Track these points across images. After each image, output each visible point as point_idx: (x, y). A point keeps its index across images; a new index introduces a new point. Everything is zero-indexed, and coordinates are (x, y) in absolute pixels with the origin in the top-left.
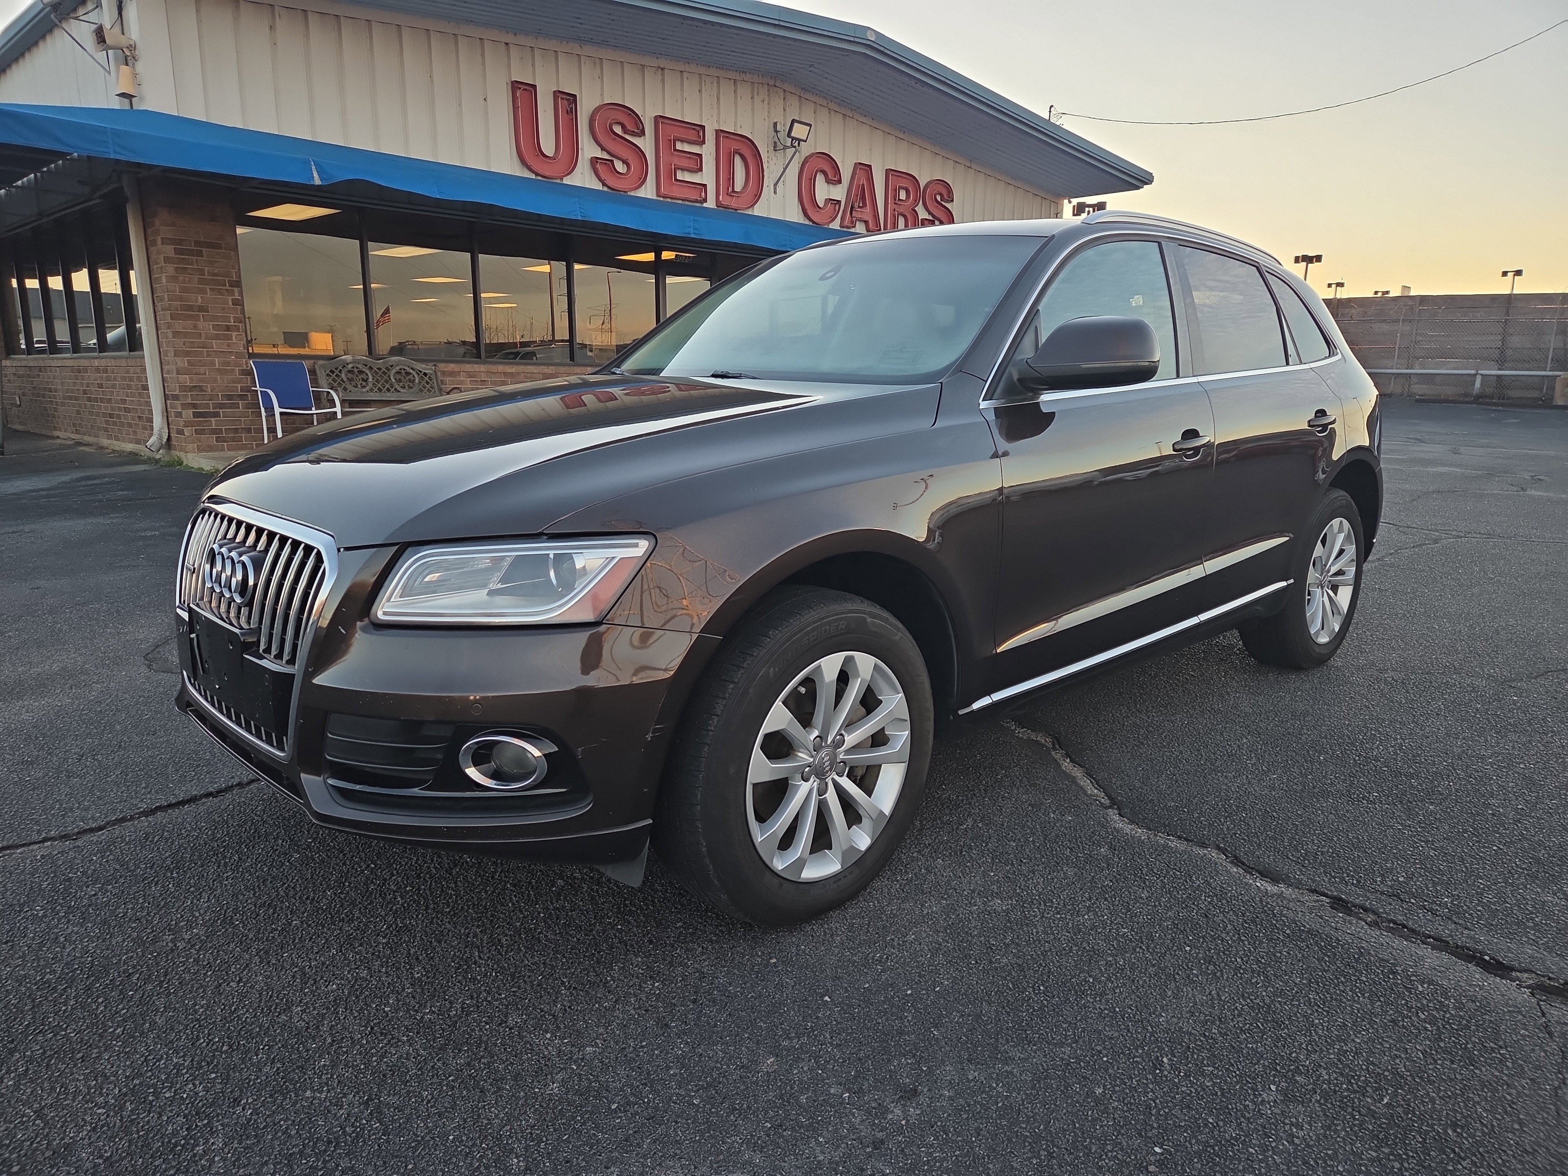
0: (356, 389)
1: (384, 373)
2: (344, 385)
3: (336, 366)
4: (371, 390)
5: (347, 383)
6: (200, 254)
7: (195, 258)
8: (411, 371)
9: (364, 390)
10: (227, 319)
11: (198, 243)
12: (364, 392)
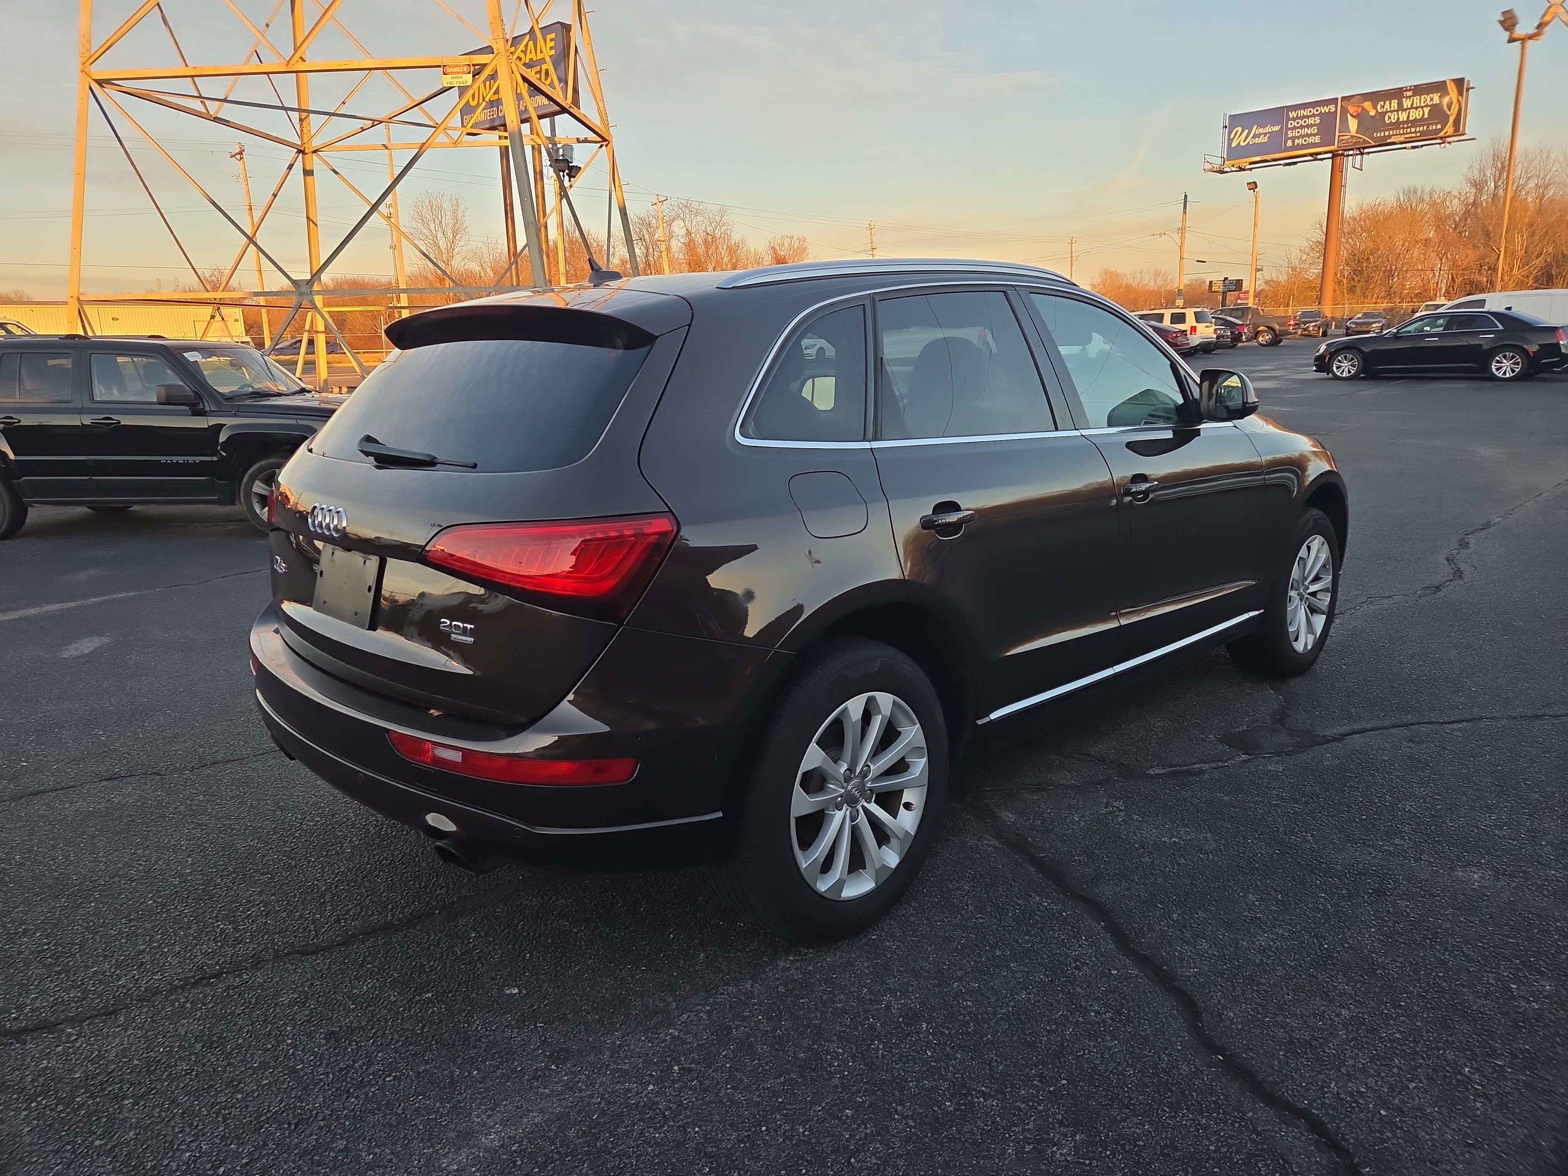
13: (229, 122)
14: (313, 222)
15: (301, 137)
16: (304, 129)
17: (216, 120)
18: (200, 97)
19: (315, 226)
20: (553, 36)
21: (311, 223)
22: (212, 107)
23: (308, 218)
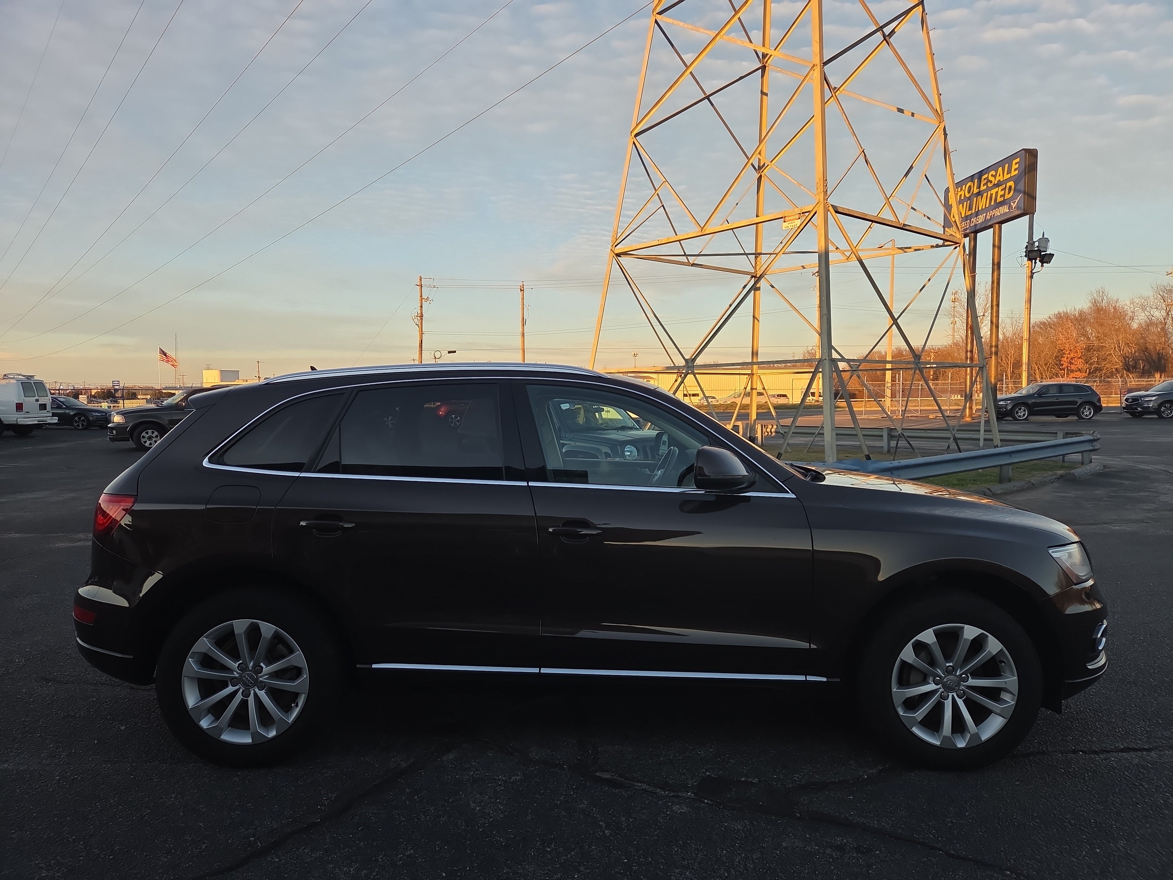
13: (702, 265)
14: (757, 319)
15: (755, 268)
16: (758, 263)
17: (693, 265)
18: (685, 255)
19: (758, 322)
20: (1018, 160)
21: (756, 320)
22: (692, 260)
23: (754, 317)
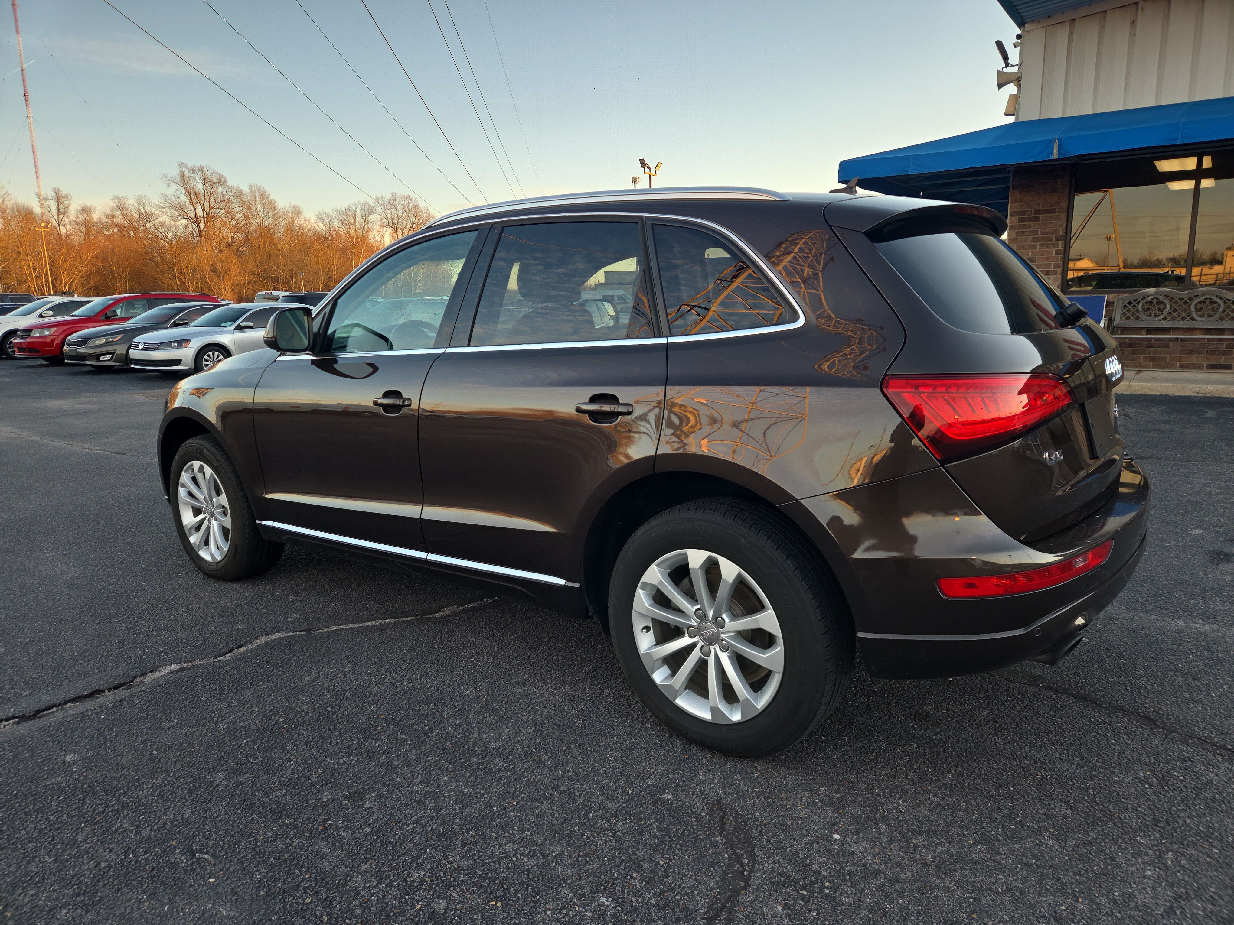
0: (1149, 318)
1: (1186, 303)
2: (1137, 314)
3: (1135, 298)
4: (1165, 319)
5: (1141, 313)
6: (1037, 219)
7: (1032, 223)
8: (1218, 300)
9: (1157, 319)
10: (1049, 265)
11: (1037, 212)
12: (1155, 321)
